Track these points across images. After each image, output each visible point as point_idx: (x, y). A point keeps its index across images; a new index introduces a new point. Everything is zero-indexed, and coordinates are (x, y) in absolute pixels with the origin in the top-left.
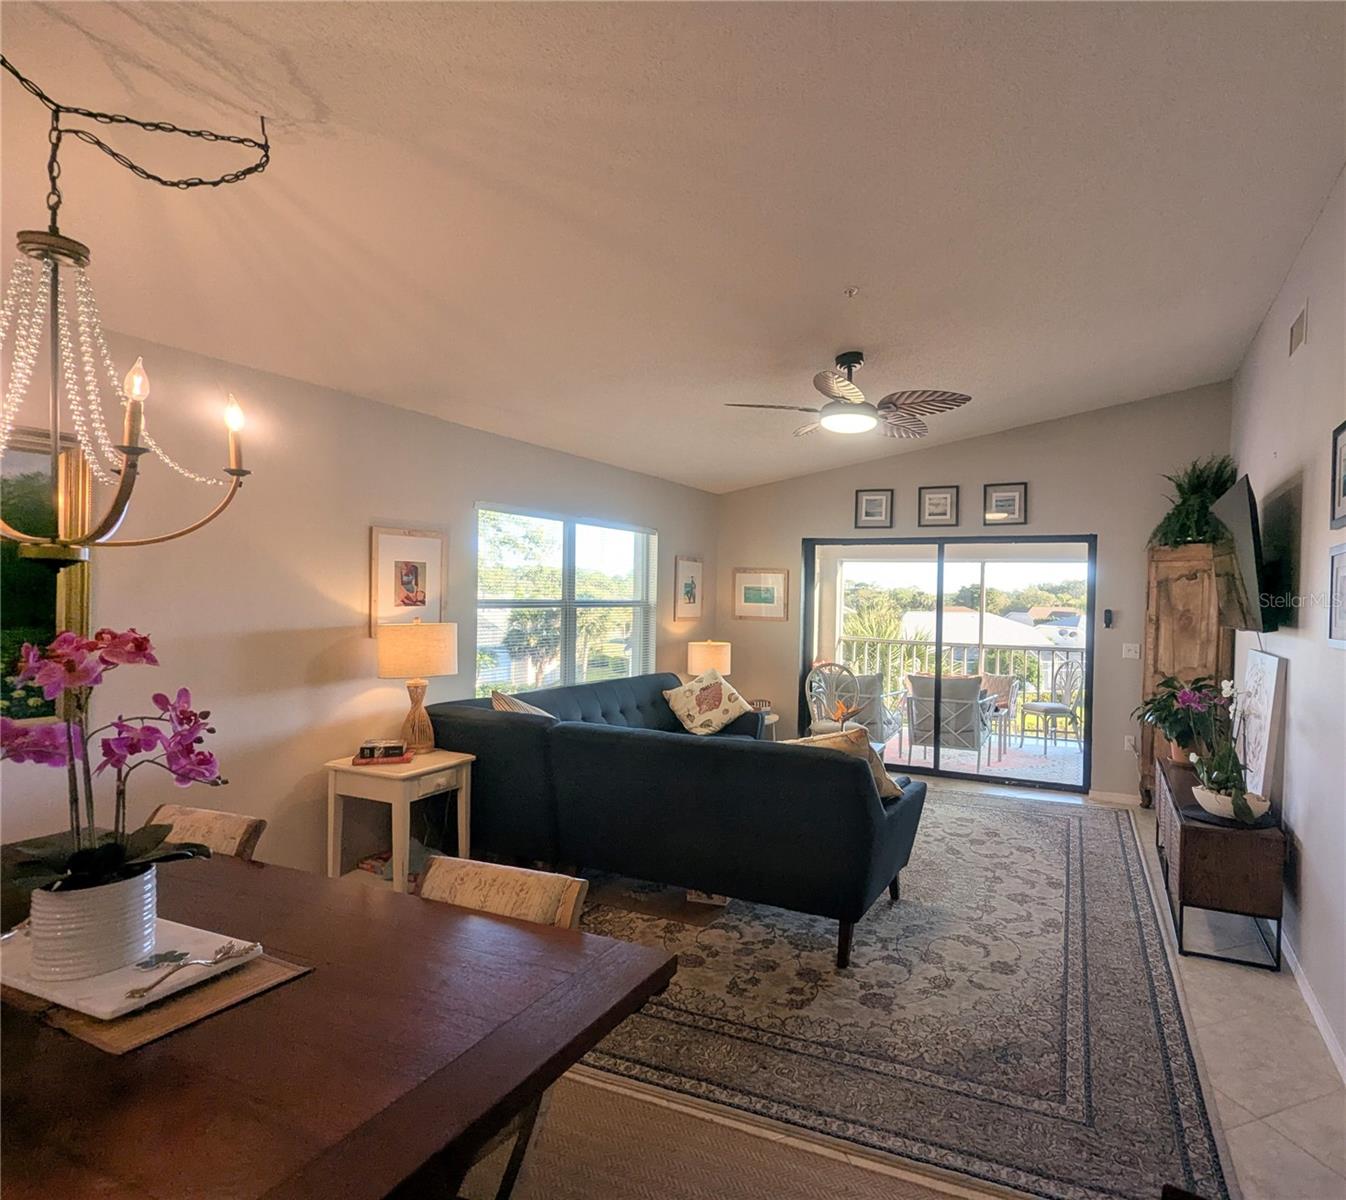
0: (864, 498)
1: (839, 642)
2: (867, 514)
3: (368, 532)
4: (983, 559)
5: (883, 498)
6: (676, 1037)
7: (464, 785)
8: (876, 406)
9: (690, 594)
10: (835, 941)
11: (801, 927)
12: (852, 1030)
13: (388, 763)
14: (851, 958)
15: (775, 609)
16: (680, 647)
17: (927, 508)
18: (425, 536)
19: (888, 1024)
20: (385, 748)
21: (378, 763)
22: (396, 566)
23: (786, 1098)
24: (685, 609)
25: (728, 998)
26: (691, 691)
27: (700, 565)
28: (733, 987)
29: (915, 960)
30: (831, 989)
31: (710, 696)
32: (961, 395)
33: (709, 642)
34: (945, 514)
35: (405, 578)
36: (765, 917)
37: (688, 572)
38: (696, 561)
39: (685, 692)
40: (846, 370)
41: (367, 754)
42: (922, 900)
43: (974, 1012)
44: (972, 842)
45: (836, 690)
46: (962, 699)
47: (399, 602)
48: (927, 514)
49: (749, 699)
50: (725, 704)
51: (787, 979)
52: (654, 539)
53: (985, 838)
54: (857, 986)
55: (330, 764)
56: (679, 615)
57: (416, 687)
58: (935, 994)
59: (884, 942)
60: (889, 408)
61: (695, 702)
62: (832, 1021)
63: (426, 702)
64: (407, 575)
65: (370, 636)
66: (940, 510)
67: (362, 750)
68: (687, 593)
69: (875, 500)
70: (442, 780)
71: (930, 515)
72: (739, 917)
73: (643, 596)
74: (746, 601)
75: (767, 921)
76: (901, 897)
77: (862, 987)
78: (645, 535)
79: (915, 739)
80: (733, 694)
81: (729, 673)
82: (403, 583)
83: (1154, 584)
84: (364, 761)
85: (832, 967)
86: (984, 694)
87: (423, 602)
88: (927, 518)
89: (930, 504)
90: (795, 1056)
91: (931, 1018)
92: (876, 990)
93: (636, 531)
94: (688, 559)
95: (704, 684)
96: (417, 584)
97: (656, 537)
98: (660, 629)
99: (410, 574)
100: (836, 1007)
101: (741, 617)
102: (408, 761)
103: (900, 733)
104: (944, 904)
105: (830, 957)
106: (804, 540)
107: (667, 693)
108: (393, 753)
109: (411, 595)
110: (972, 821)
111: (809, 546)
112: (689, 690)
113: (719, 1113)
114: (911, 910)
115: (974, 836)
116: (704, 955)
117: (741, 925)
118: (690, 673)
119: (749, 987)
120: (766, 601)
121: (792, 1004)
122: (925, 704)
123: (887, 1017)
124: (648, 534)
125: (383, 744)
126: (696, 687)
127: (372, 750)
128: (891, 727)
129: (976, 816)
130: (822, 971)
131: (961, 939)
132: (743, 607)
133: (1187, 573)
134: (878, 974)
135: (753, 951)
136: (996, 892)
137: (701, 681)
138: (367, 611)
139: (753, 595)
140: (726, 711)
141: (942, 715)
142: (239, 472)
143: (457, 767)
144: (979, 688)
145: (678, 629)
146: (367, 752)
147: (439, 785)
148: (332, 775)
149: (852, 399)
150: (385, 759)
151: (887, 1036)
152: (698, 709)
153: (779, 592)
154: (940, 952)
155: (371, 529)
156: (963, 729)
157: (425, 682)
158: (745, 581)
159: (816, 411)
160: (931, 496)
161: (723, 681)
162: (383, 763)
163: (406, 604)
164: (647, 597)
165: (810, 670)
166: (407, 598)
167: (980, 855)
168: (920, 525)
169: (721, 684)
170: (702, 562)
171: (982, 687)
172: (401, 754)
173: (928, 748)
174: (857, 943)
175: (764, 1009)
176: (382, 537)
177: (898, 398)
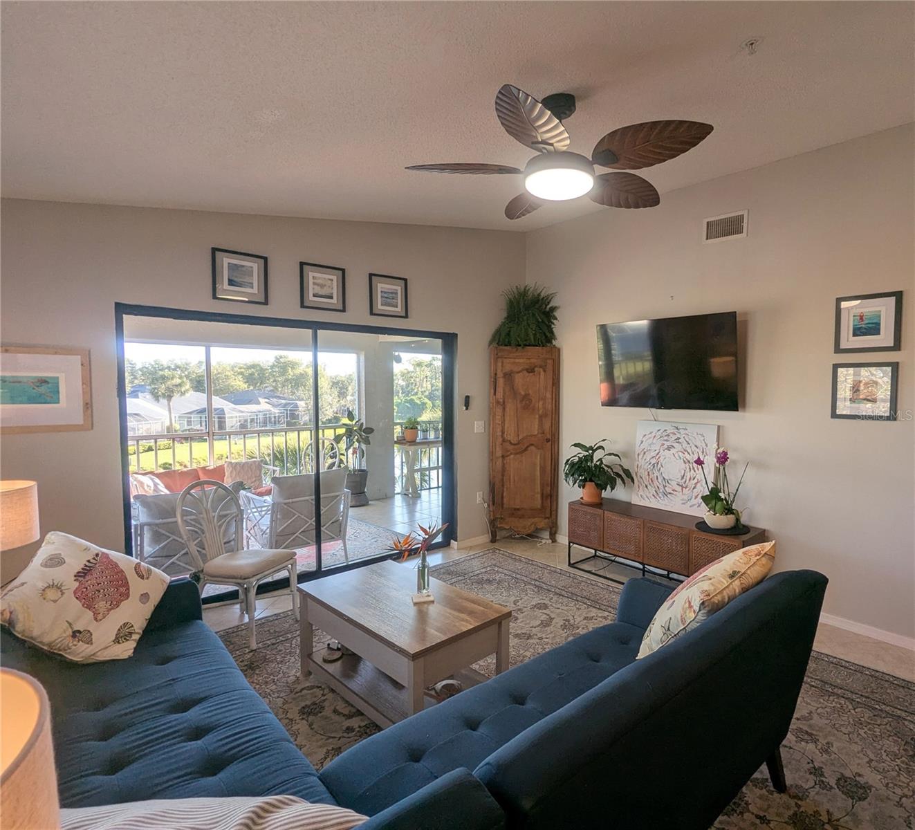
0: (225, 262)
2: (231, 282)
5: (254, 266)
17: (311, 289)
31: (100, 582)
34: (330, 297)
48: (311, 295)
50: (137, 585)
61: (78, 603)
66: (325, 291)
69: (242, 265)
71: (314, 296)
80: (138, 564)
83: (500, 374)
88: (311, 299)
89: (314, 284)
133: (527, 367)
152: (90, 614)
156: (302, 530)
160: (314, 275)
168: (300, 306)
169: (107, 555)
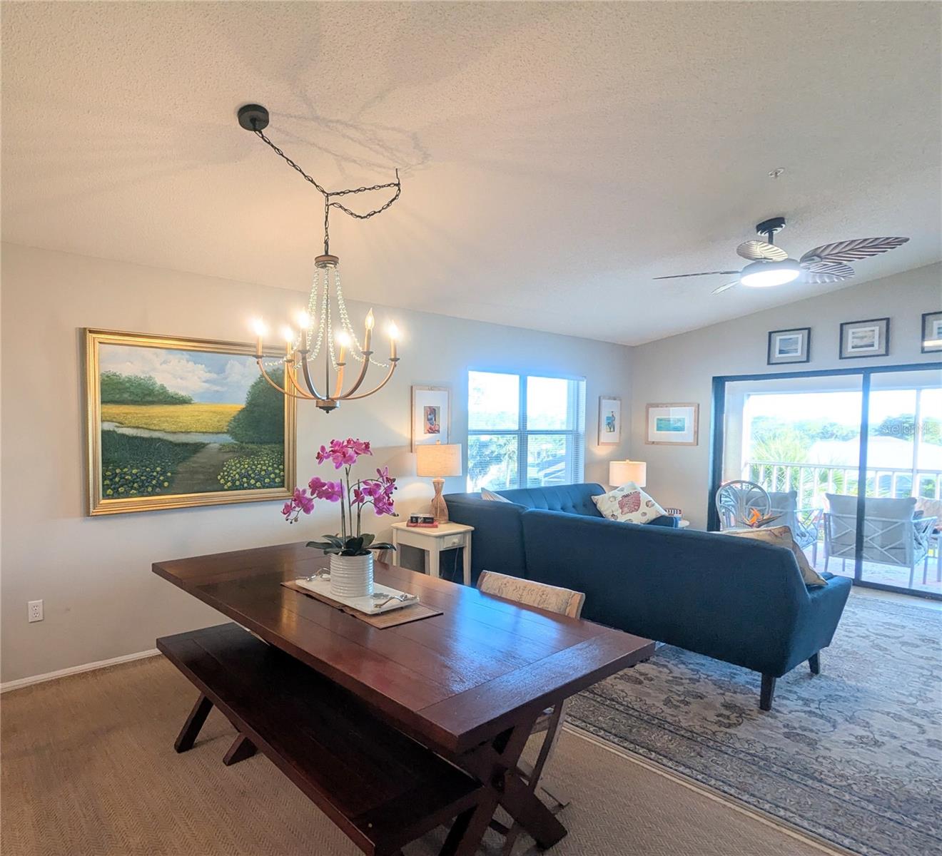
0: (777, 339)
1: (746, 465)
2: (781, 352)
3: (410, 388)
4: (919, 386)
5: (800, 337)
6: (628, 722)
7: (467, 545)
8: (799, 261)
9: (611, 425)
10: (758, 691)
11: (722, 675)
12: (778, 752)
13: (425, 527)
14: (773, 705)
15: (687, 435)
16: (604, 465)
17: (850, 341)
18: (439, 390)
19: (814, 756)
20: (424, 518)
21: (420, 527)
22: (425, 409)
23: (721, 778)
24: (606, 436)
25: (664, 708)
26: (615, 498)
27: (619, 402)
28: (667, 702)
29: (840, 720)
30: (755, 722)
31: (631, 501)
32: (897, 238)
33: (628, 461)
34: (872, 346)
35: (429, 417)
36: (690, 664)
37: (609, 408)
38: (615, 399)
39: (610, 498)
40: (767, 234)
41: (414, 521)
42: (845, 679)
43: (906, 770)
44: (904, 644)
45: (747, 504)
46: (893, 518)
47: (426, 431)
48: (850, 347)
49: (665, 507)
50: (643, 508)
51: (714, 708)
52: (583, 384)
53: (919, 643)
54: (780, 725)
55: (393, 525)
56: (602, 440)
57: (438, 483)
58: (862, 747)
59: (807, 702)
60: (813, 260)
61: (618, 506)
62: (758, 742)
63: (443, 493)
64: (430, 414)
65: (412, 452)
66: (865, 342)
67: (412, 518)
68: (609, 424)
69: (790, 339)
70: (456, 540)
71: (853, 347)
72: (668, 660)
73: (574, 427)
74: (658, 430)
75: (692, 666)
76: (821, 671)
77: (784, 726)
78: (576, 382)
79: (831, 551)
80: (650, 501)
81: (644, 486)
82: (428, 420)
84: (412, 524)
85: (755, 708)
86: (919, 514)
87: (438, 431)
88: (849, 350)
89: (854, 338)
90: (726, 756)
91: (858, 763)
92: (799, 731)
93: (568, 379)
94: (610, 398)
95: (625, 493)
96: (435, 420)
97: (585, 382)
98: (587, 451)
99: (432, 413)
100: (761, 734)
101: (653, 443)
102: (436, 527)
103: (815, 545)
104: (872, 685)
105: (753, 701)
106: (714, 378)
107: (595, 498)
108: (429, 521)
109: (433, 427)
110: (904, 627)
111: (719, 382)
112: (613, 497)
113: (667, 773)
114: (835, 684)
115: (905, 639)
116: (642, 678)
117: (670, 665)
118: (611, 484)
119: (682, 705)
120: (676, 429)
121: (720, 724)
122: (844, 520)
123: (812, 752)
124: (578, 381)
125: (422, 516)
126: (619, 495)
127: (417, 518)
128: (805, 539)
129: (909, 624)
130: (745, 708)
131: (891, 715)
132: (655, 435)
134: (801, 721)
135: (682, 684)
136: (933, 687)
137: (622, 490)
138: (410, 437)
139: (663, 425)
140: (645, 514)
141: (866, 532)
142: (395, 360)
143: (464, 533)
144: (913, 508)
145: (601, 451)
146: (414, 519)
147: (454, 543)
148: (395, 531)
149: (774, 258)
150: (424, 525)
151: (813, 764)
152: (621, 511)
153: (689, 423)
154: (868, 720)
155: (412, 387)
156: (890, 546)
157: (443, 480)
158: (656, 414)
159: (737, 272)
160: (854, 330)
161: (641, 491)
162: (422, 527)
163: (430, 433)
164: (577, 427)
165: (719, 487)
166: (430, 429)
167: (913, 655)
168: (841, 358)
169: (639, 493)
170: (620, 400)
171: (917, 507)
172: (432, 523)
173: (848, 561)
174: (779, 696)
175: (695, 721)
176: (417, 391)
177: (822, 251)
